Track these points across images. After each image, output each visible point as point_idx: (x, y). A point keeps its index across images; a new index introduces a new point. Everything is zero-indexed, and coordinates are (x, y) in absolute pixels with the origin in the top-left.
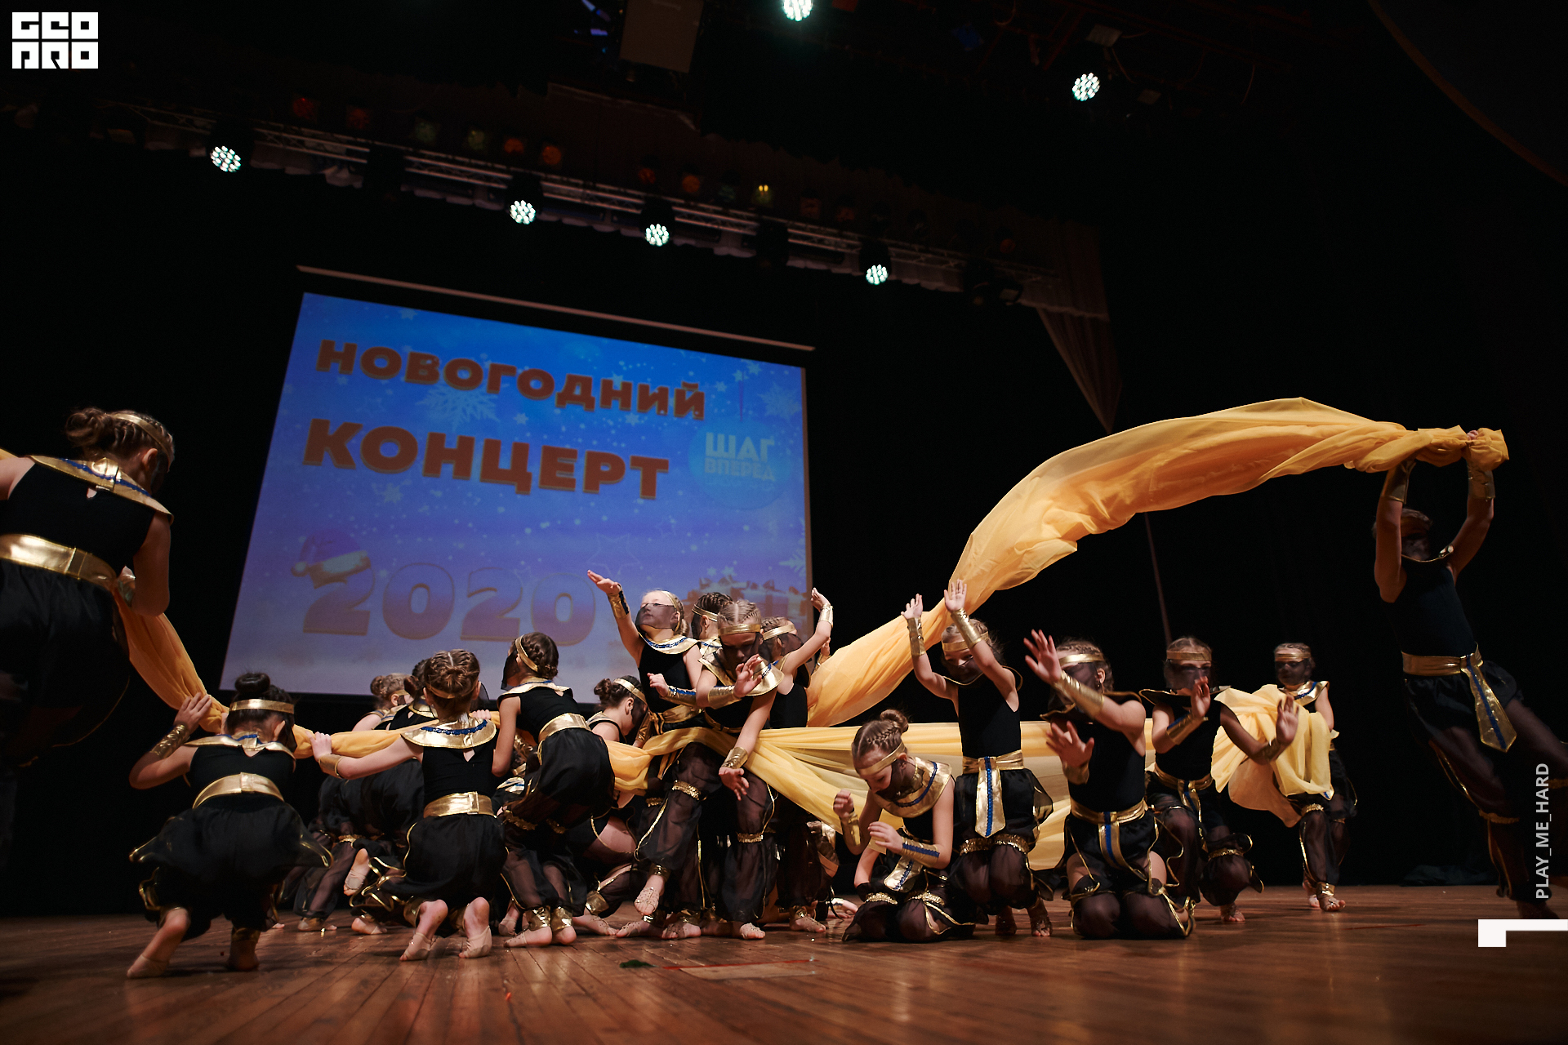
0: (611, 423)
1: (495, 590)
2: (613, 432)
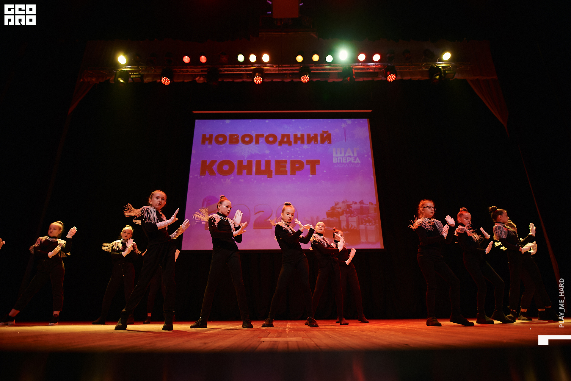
1: (263, 212)
2: (299, 152)
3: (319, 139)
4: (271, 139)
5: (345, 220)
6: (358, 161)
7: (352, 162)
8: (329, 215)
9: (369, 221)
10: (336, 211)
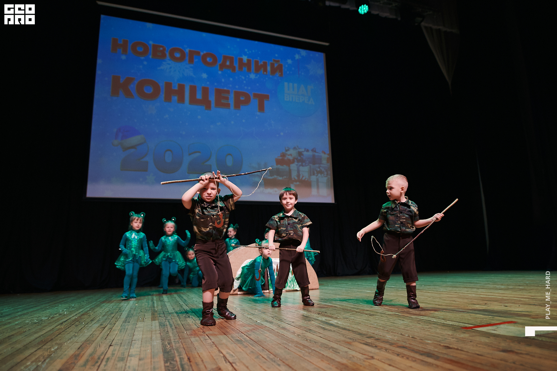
0: (243, 78)
1: (200, 152)
2: (245, 82)
3: (269, 68)
4: (209, 60)
5: (296, 169)
6: (311, 102)
7: (306, 102)
8: (278, 162)
10: (286, 158)
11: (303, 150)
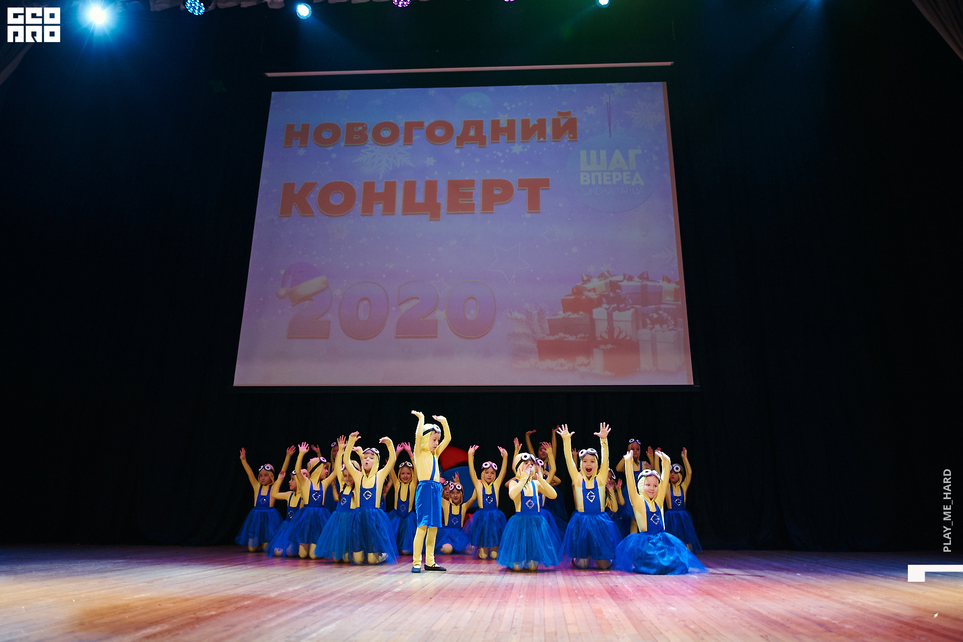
0: (500, 154)
1: (417, 298)
2: (502, 161)
3: (549, 130)
4: (439, 132)
5: (606, 318)
6: (637, 180)
7: (625, 182)
8: (568, 305)
9: (661, 321)
10: (584, 297)
11: (620, 278)
